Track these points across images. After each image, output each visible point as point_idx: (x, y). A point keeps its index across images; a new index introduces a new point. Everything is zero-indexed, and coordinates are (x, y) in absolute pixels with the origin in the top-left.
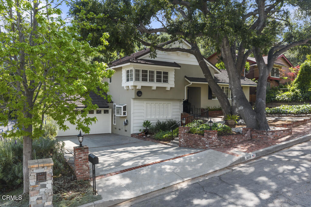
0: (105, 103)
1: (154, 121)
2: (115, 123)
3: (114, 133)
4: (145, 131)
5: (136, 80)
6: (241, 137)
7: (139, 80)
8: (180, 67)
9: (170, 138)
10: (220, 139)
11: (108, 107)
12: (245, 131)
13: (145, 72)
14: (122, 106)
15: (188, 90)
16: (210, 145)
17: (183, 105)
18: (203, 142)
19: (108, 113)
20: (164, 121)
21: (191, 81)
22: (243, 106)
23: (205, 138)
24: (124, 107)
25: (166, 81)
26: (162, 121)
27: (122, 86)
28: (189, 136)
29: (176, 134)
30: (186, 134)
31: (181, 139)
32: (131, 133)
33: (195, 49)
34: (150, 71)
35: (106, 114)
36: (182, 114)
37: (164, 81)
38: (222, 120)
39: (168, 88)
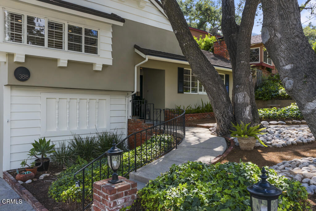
7: (19, 40)
8: (123, 21)
15: (142, 76)
17: (131, 103)
21: (146, 54)
26: (86, 137)
32: (5, 169)
34: (50, 23)
36: (130, 119)
37: (88, 50)
38: (211, 134)
39: (97, 65)
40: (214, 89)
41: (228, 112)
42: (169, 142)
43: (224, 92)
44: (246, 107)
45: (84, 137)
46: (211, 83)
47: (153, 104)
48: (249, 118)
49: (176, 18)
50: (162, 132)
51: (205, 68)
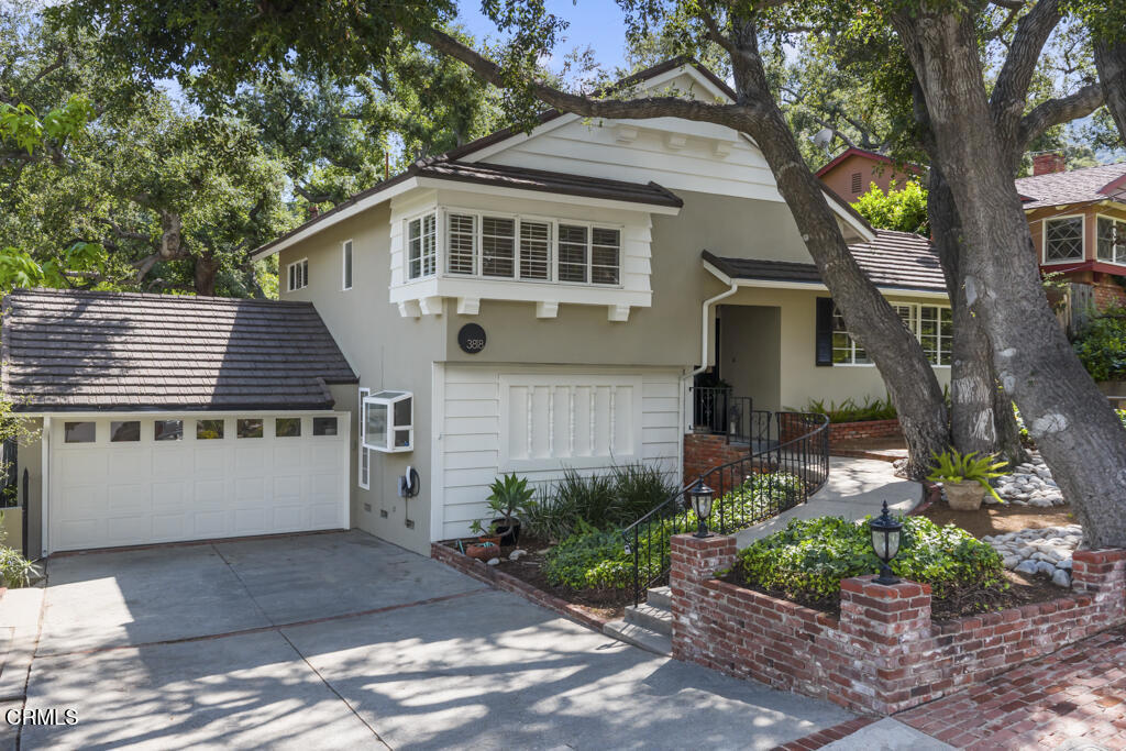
0: (318, 385)
1: (548, 476)
2: (365, 482)
3: (365, 527)
4: (500, 526)
5: (454, 269)
6: (1074, 614)
7: (468, 270)
8: (678, 203)
9: (622, 585)
10: (948, 641)
11: (329, 405)
12: (1091, 569)
13: (498, 227)
14: (389, 403)
15: (717, 321)
16: (884, 686)
17: (692, 393)
18: (832, 656)
19: (335, 433)
20: (601, 473)
21: (733, 276)
22: (1068, 411)
23: (847, 630)
24: (396, 405)
25: (608, 273)
26: (590, 475)
27: (392, 301)
28: (738, 604)
29: (656, 565)
30: (715, 587)
31: (683, 612)
32: (434, 538)
33: (759, 105)
34: (524, 226)
35: (325, 440)
36: (690, 435)
37: (599, 277)
38: (896, 476)
39: (618, 310)
40: (900, 370)
41: (933, 425)
42: (789, 491)
43: (925, 375)
44: (979, 413)
45: (586, 474)
46: (893, 356)
47: (751, 400)
48: (986, 438)
49: (807, 207)
50: (773, 468)
51: (876, 319)
